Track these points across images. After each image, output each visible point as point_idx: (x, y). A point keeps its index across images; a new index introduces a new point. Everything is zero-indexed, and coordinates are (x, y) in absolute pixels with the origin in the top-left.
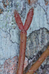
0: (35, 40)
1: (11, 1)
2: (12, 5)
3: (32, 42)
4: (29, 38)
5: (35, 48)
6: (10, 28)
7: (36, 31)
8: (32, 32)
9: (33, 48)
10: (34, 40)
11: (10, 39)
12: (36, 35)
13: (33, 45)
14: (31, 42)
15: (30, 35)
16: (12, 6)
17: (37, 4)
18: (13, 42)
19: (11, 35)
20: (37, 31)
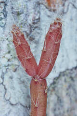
0: (67, 94)
1: (2, 2)
2: (7, 13)
3: (58, 97)
4: (51, 89)
5: (68, 111)
6: (4, 71)
7: (67, 72)
8: (60, 75)
9: (64, 112)
10: (64, 93)
11: (4, 96)
12: (68, 80)
13: (62, 106)
14: (56, 98)
15: (54, 83)
16: (5, 16)
17: (68, 5)
18: (12, 105)
19: (7, 87)
20: (72, 70)
